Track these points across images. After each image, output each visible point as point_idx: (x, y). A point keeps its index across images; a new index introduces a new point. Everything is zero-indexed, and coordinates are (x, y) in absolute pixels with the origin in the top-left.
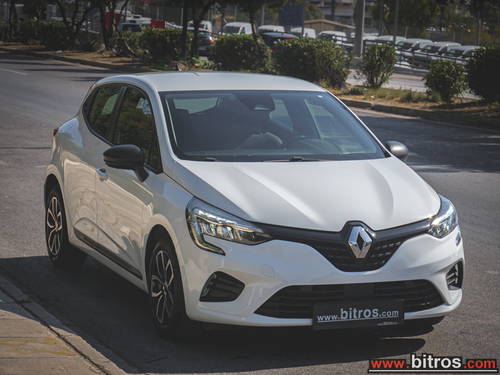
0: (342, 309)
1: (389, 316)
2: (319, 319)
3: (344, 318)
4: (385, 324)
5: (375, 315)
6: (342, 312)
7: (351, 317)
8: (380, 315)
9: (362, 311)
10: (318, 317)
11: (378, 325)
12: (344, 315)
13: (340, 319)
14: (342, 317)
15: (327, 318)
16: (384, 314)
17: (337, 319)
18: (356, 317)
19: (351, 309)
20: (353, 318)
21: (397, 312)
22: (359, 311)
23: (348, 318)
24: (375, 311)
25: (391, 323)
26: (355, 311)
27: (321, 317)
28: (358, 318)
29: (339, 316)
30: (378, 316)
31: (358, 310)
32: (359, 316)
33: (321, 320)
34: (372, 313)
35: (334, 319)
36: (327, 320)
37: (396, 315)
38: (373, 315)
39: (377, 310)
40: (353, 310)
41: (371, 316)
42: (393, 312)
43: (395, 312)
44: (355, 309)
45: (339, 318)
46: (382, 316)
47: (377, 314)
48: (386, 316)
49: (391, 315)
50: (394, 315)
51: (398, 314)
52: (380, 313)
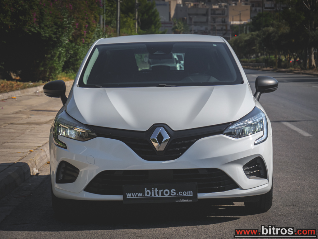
0: (146, 189)
1: (185, 195)
2: (128, 196)
3: (148, 195)
4: (181, 201)
5: (173, 194)
6: (146, 191)
7: (153, 195)
8: (177, 194)
9: (162, 190)
10: (127, 194)
11: (176, 201)
12: (148, 193)
13: (145, 196)
14: (146, 195)
15: (134, 195)
16: (181, 193)
17: (142, 196)
18: (158, 195)
19: (153, 189)
20: (155, 195)
21: (192, 192)
22: (160, 190)
23: (151, 195)
24: (173, 191)
25: (187, 201)
26: (156, 190)
27: (129, 194)
28: (159, 196)
29: (144, 194)
30: (176, 195)
31: (158, 189)
32: (160, 194)
33: (129, 197)
34: (170, 193)
35: (140, 196)
36: (134, 196)
37: (191, 195)
38: (171, 194)
39: (175, 190)
40: (154, 190)
41: (170, 195)
42: (188, 192)
43: (190, 192)
44: (156, 189)
45: (143, 195)
46: (179, 195)
47: (175, 193)
48: (183, 195)
49: (187, 195)
50: (189, 195)
51: (192, 194)
52: (177, 192)
